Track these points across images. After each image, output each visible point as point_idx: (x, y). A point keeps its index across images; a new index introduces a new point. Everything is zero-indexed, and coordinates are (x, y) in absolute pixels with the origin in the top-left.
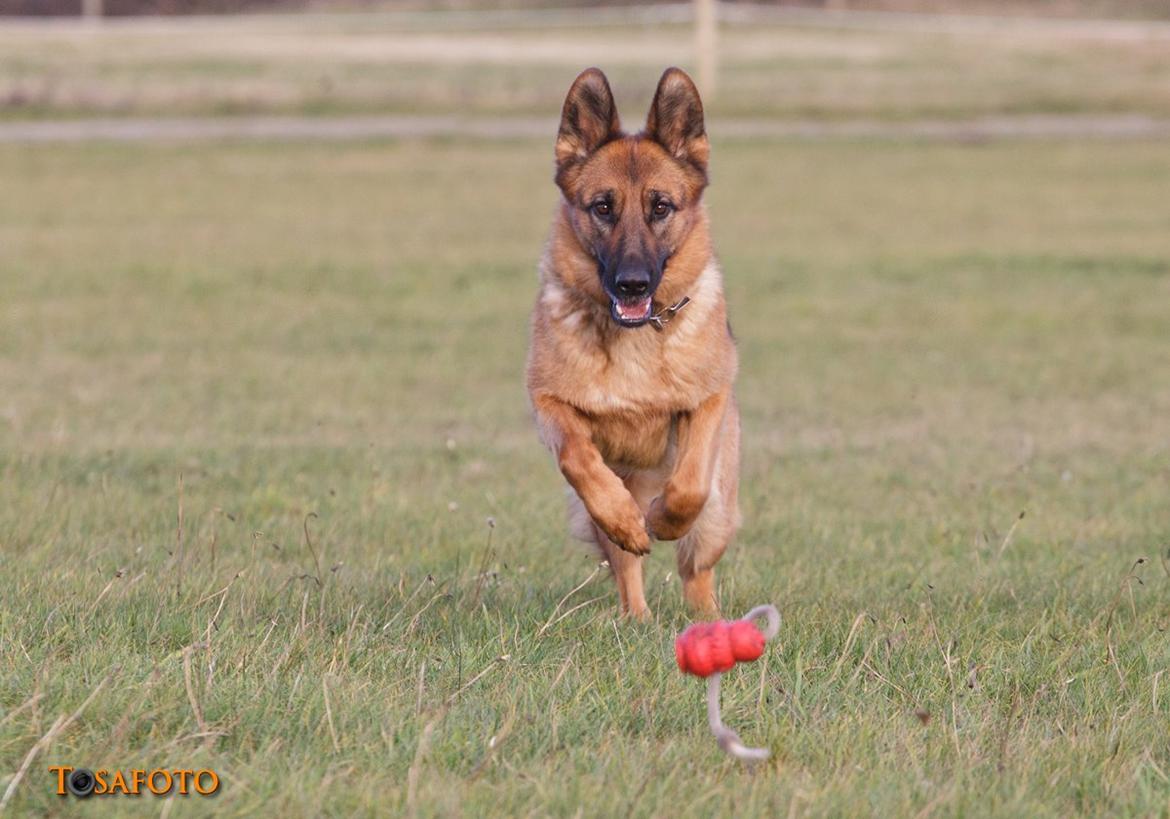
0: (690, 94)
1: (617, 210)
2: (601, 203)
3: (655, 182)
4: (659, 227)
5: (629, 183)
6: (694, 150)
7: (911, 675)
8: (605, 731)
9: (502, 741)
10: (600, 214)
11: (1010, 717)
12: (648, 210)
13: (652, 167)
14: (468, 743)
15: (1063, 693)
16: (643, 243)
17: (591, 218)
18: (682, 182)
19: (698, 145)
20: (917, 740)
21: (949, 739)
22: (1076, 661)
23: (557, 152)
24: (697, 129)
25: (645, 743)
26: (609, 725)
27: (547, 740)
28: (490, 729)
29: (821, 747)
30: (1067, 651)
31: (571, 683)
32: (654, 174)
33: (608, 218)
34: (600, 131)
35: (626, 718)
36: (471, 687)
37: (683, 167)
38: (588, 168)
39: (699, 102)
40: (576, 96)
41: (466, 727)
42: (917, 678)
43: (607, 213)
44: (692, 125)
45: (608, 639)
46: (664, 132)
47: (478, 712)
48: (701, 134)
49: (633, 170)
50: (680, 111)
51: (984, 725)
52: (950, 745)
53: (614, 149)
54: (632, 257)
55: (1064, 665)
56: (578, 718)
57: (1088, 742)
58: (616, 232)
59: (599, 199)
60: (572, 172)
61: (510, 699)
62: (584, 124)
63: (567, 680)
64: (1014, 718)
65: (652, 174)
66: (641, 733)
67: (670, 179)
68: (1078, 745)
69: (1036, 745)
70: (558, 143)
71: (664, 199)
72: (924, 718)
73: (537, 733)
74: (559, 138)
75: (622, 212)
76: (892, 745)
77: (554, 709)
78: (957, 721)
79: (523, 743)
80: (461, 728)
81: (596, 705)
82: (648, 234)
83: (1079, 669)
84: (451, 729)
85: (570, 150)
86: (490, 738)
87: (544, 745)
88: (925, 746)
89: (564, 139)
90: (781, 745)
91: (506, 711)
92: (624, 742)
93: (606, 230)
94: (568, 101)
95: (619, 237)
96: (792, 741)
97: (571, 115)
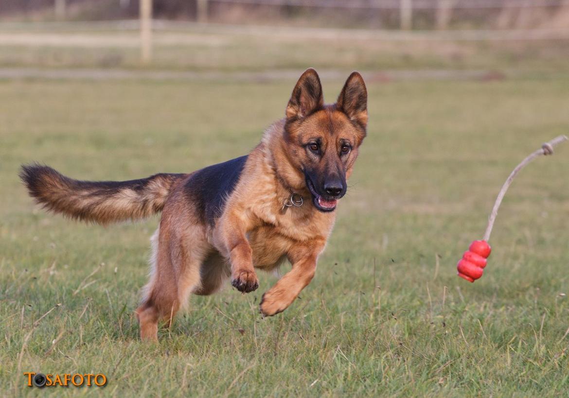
0: (361, 87)
1: (323, 148)
2: (314, 144)
3: (343, 135)
4: (344, 158)
5: (329, 134)
6: (360, 117)
7: (236, 313)
8: (103, 337)
9: (57, 342)
10: (312, 150)
11: (279, 331)
12: (339, 149)
13: (341, 125)
14: (43, 342)
15: (302, 321)
16: (338, 167)
17: (306, 152)
18: (354, 134)
19: (363, 115)
20: (239, 342)
21: (253, 341)
22: (308, 307)
23: (287, 113)
24: (363, 106)
25: (120, 342)
26: (105, 335)
27: (77, 341)
28: (53, 337)
29: (197, 345)
30: (304, 303)
31: (88, 316)
32: (342, 129)
33: (317, 152)
34: (312, 104)
35: (112, 332)
36: (44, 318)
37: (355, 126)
38: (305, 124)
39: (366, 92)
40: (301, 84)
41: (41, 335)
42: (239, 315)
43: (317, 149)
44: (360, 104)
45: (104, 298)
46: (347, 107)
47: (48, 329)
48: (365, 109)
49: (330, 126)
50: (355, 96)
51: (268, 335)
52: (253, 344)
53: (321, 115)
54: (333, 175)
55: (303, 309)
56: (91, 331)
57: (313, 342)
58: (322, 161)
59: (313, 142)
60: (295, 124)
61: (61, 324)
62: (303, 99)
63: (86, 315)
64: (281, 332)
65: (341, 131)
66: (119, 338)
67: (348, 132)
68: (309, 344)
69: (291, 344)
70: (287, 108)
71: (347, 144)
72: (242, 332)
73: (73, 338)
74: (288, 105)
75: (326, 150)
76: (228, 344)
77: (81, 327)
78: (256, 333)
79: (67, 342)
80: (40, 336)
81: (100, 326)
82: (340, 162)
83: (309, 311)
84: (36, 336)
85: (295, 113)
86: (53, 340)
87: (76, 343)
88: (242, 344)
89: (291, 107)
90: (180, 343)
91: (59, 328)
92: (111, 342)
93: (316, 158)
94: (296, 87)
95: (325, 164)
96: (184, 342)
97: (297, 94)
